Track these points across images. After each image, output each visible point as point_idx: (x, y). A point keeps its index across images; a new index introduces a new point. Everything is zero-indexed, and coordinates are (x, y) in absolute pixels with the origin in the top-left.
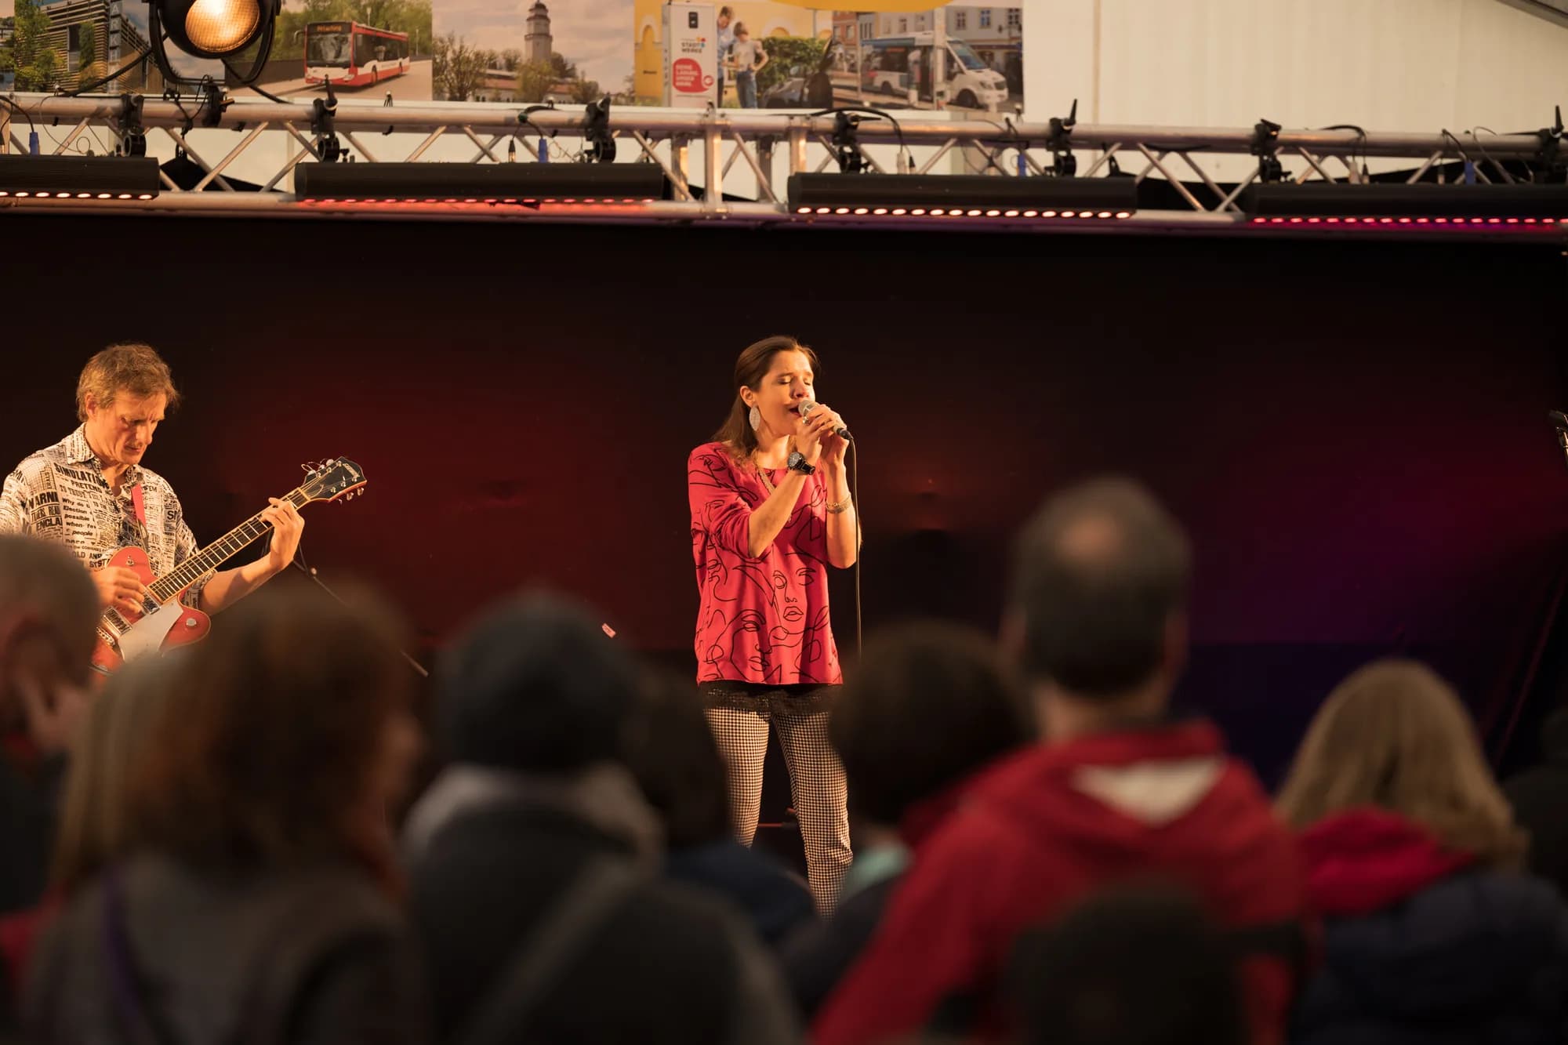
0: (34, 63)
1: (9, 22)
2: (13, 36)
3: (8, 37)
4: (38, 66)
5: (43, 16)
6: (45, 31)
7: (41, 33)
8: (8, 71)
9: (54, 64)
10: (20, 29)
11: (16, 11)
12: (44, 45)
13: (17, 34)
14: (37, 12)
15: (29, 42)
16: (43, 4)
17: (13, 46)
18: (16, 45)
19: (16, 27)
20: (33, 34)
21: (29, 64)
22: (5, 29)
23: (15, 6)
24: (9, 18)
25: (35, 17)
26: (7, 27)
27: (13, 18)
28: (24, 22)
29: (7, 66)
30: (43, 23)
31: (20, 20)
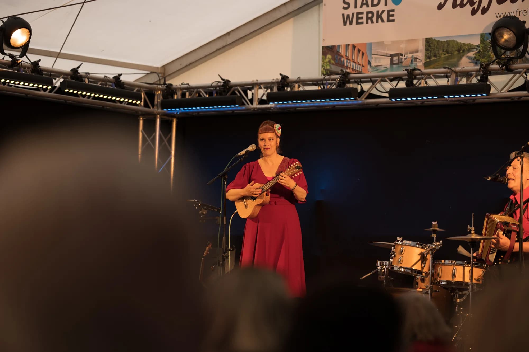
0: (485, 57)
1: (478, 46)
2: (480, 50)
3: (478, 50)
4: (486, 58)
5: (488, 43)
6: (488, 48)
7: (487, 48)
8: (478, 61)
9: (491, 57)
10: (482, 48)
11: (481, 42)
12: (488, 52)
13: (481, 49)
14: (486, 42)
15: (484, 51)
16: (488, 39)
17: (479, 53)
18: (480, 53)
19: (480, 47)
20: (485, 49)
21: (484, 58)
22: (478, 48)
23: (480, 41)
24: (479, 45)
25: (486, 44)
26: (478, 47)
27: (480, 44)
28: (483, 46)
29: (478, 59)
30: (488, 45)
31: (482, 45)
